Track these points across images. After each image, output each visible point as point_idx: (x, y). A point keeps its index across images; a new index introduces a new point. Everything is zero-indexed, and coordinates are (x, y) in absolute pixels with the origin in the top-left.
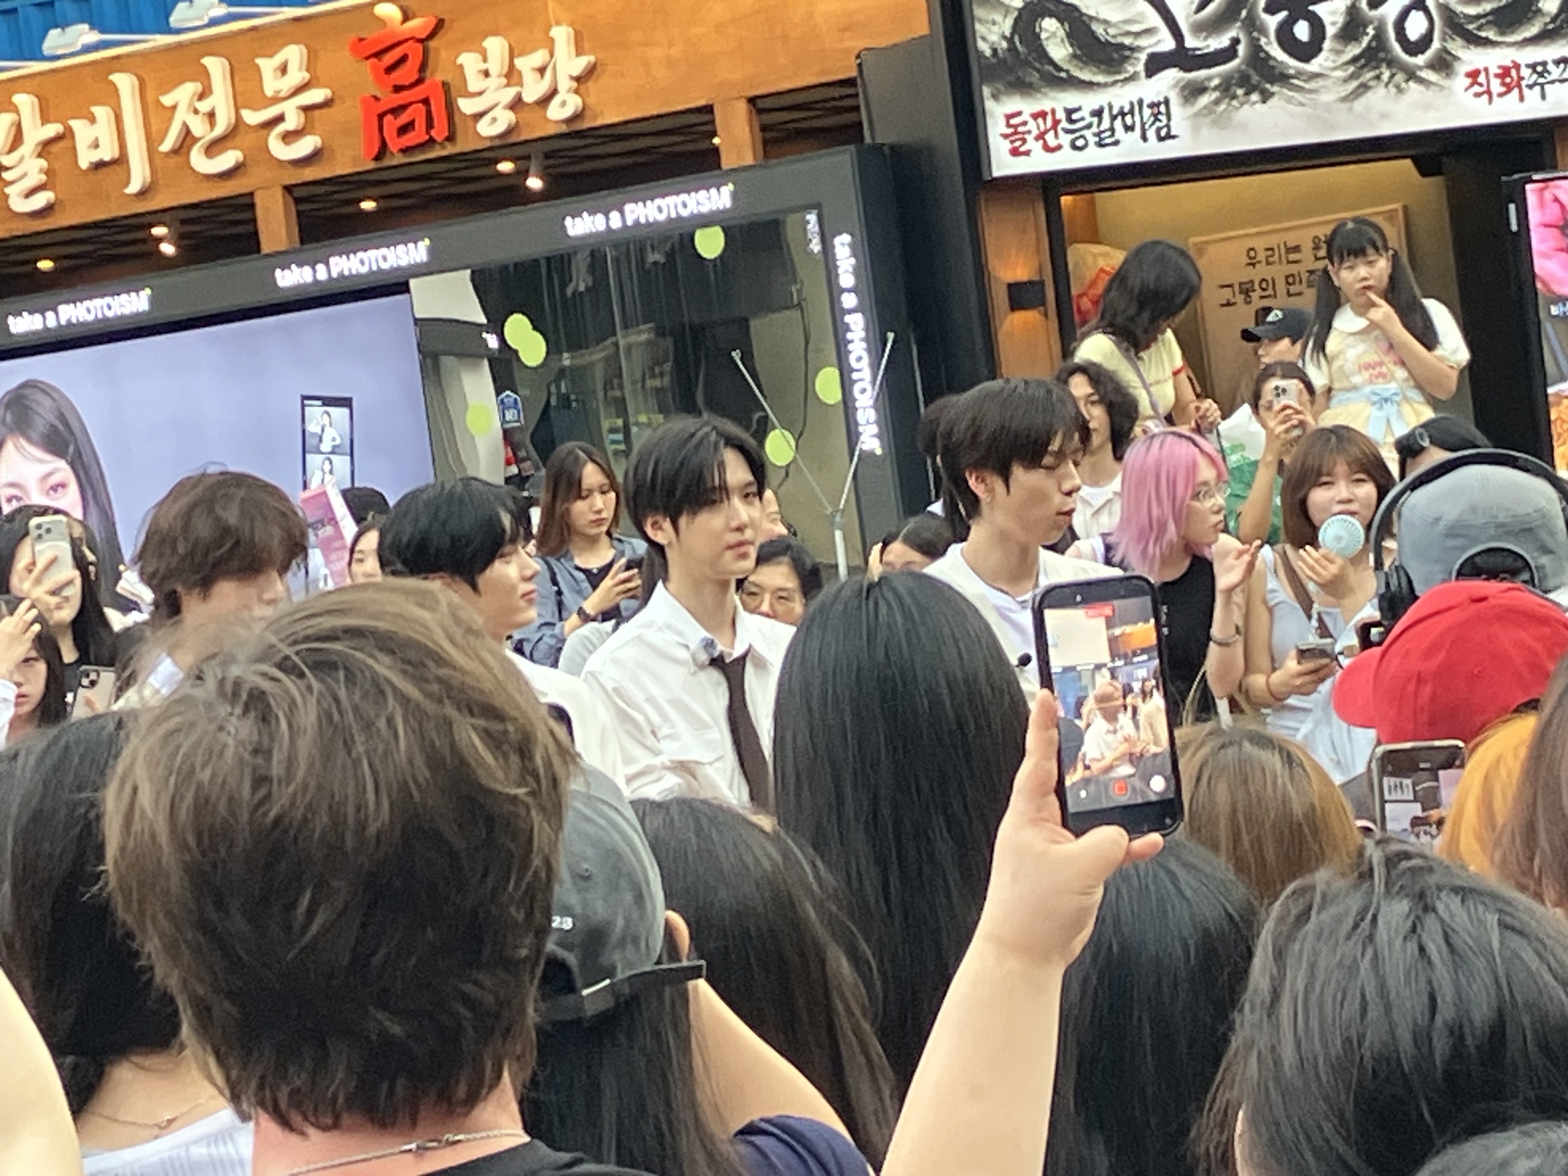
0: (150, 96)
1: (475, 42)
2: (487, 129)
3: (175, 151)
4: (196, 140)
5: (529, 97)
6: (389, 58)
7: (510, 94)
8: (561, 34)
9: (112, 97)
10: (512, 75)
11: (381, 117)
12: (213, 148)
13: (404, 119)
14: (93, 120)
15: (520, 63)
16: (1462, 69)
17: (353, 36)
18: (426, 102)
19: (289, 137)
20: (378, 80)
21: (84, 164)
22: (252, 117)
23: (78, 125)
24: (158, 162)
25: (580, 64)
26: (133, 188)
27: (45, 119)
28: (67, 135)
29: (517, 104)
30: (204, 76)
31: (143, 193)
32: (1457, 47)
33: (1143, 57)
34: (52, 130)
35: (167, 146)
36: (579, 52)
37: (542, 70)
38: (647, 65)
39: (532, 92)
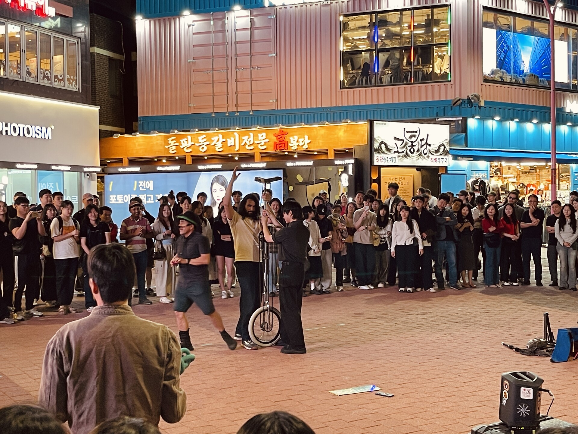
0: (240, 137)
1: (292, 136)
2: (293, 148)
3: (243, 145)
4: (247, 144)
5: (300, 145)
6: (279, 137)
7: (297, 144)
8: (306, 137)
9: (234, 137)
10: (298, 141)
11: (277, 145)
12: (249, 145)
13: (280, 145)
14: (231, 139)
15: (299, 140)
16: (430, 158)
17: (274, 133)
18: (284, 143)
19: (261, 145)
20: (277, 139)
21: (229, 145)
22: (256, 142)
23: (228, 140)
24: (240, 147)
25: (309, 141)
26: (236, 150)
27: (223, 138)
28: (226, 141)
29: (298, 146)
30: (250, 135)
31: (237, 151)
32: (430, 155)
33: (393, 151)
34: (224, 140)
35: (242, 144)
36: (309, 139)
37: (303, 141)
38: (319, 142)
39: (301, 144)
